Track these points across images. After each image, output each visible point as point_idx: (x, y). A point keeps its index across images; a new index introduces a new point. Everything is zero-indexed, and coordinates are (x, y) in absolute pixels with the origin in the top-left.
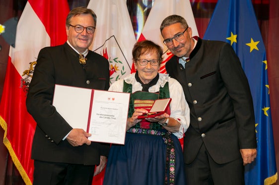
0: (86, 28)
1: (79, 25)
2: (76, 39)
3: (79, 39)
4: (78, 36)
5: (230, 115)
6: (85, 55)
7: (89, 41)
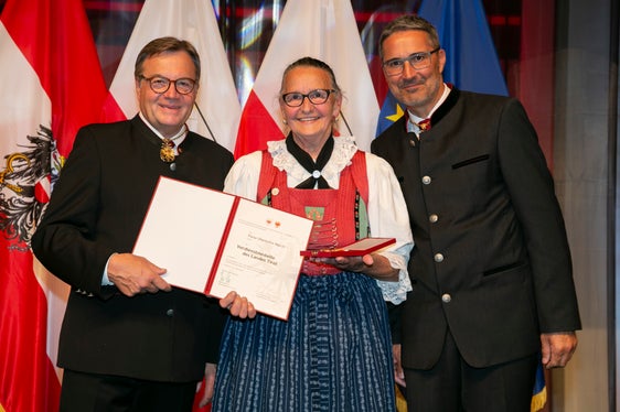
0: (175, 82)
1: (159, 76)
2: (155, 106)
3: (162, 106)
4: (158, 99)
5: (510, 258)
6: (177, 142)
7: (184, 110)
